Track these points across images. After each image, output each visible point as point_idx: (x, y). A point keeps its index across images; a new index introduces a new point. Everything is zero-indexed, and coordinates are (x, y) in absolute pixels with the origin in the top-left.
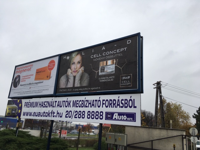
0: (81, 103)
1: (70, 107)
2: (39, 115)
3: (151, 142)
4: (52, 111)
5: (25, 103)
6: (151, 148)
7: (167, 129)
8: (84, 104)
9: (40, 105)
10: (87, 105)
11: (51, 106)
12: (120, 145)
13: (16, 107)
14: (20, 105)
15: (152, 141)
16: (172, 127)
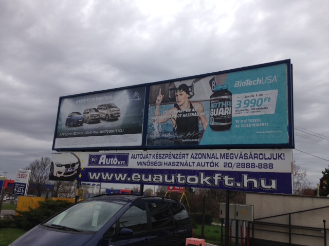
3: (288, 215)
6: (288, 224)
7: (312, 197)
12: (244, 221)
15: (290, 214)
16: (320, 195)
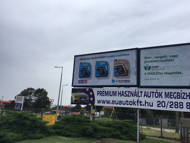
0: (175, 95)
1: (162, 97)
2: (120, 103)
4: (138, 100)
5: (98, 91)
8: (180, 95)
9: (119, 95)
10: (184, 97)
11: (136, 96)
13: (85, 95)
14: (91, 93)
